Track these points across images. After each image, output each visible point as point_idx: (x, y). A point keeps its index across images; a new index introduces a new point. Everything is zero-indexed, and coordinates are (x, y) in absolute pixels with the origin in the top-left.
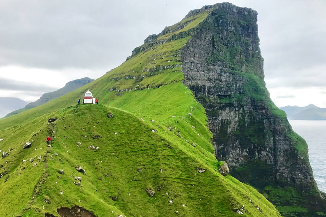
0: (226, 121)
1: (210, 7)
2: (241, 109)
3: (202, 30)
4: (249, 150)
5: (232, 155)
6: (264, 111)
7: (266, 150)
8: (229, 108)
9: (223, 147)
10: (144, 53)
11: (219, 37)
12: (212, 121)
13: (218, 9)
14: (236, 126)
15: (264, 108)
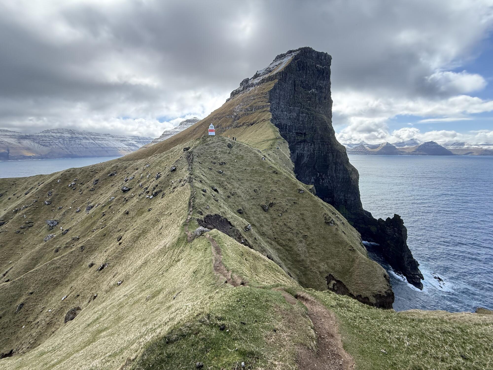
0: (301, 154)
2: (313, 145)
3: (286, 74)
4: (316, 178)
8: (304, 143)
10: (239, 95)
13: (300, 53)
14: (308, 159)
15: (330, 144)
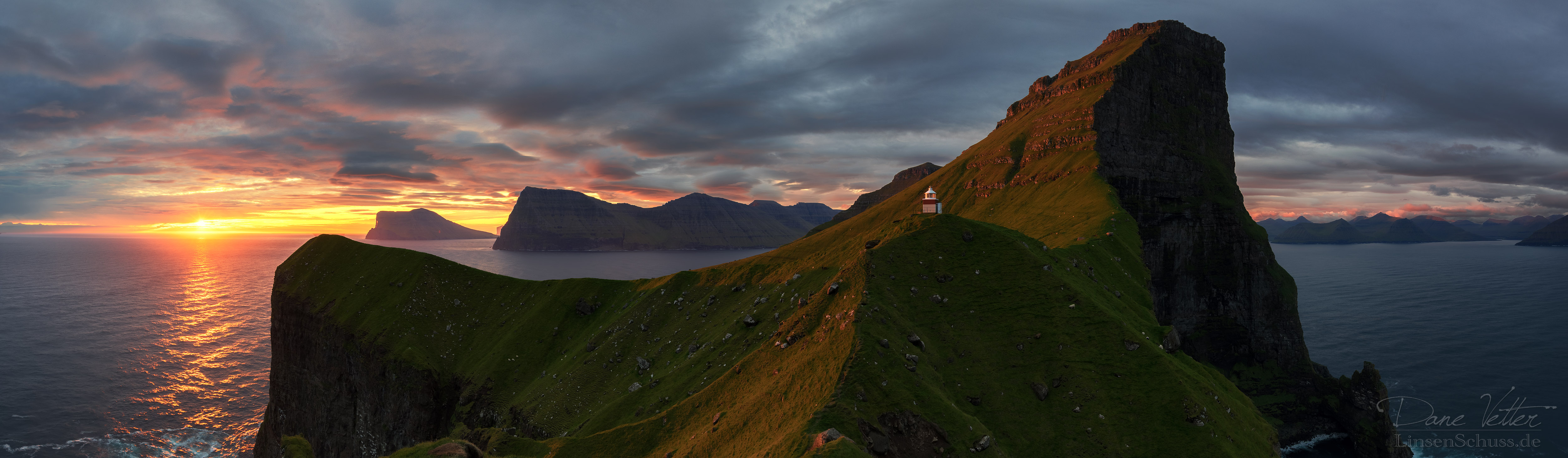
0: (1173, 246)
1: (1147, 25)
2: (1198, 224)
3: (1132, 70)
4: (1209, 299)
5: (1182, 310)
6: (1234, 228)
7: (1237, 298)
8: (1177, 221)
9: (1166, 295)
10: (1027, 114)
11: (1162, 86)
12: (1149, 246)
13: (1159, 31)
14: (1189, 255)
15: (1236, 223)
